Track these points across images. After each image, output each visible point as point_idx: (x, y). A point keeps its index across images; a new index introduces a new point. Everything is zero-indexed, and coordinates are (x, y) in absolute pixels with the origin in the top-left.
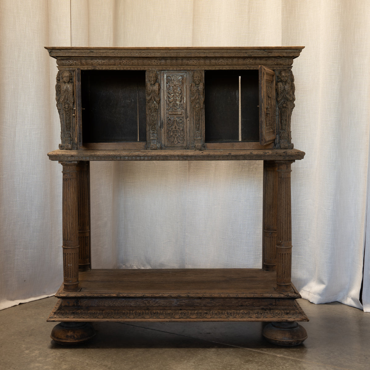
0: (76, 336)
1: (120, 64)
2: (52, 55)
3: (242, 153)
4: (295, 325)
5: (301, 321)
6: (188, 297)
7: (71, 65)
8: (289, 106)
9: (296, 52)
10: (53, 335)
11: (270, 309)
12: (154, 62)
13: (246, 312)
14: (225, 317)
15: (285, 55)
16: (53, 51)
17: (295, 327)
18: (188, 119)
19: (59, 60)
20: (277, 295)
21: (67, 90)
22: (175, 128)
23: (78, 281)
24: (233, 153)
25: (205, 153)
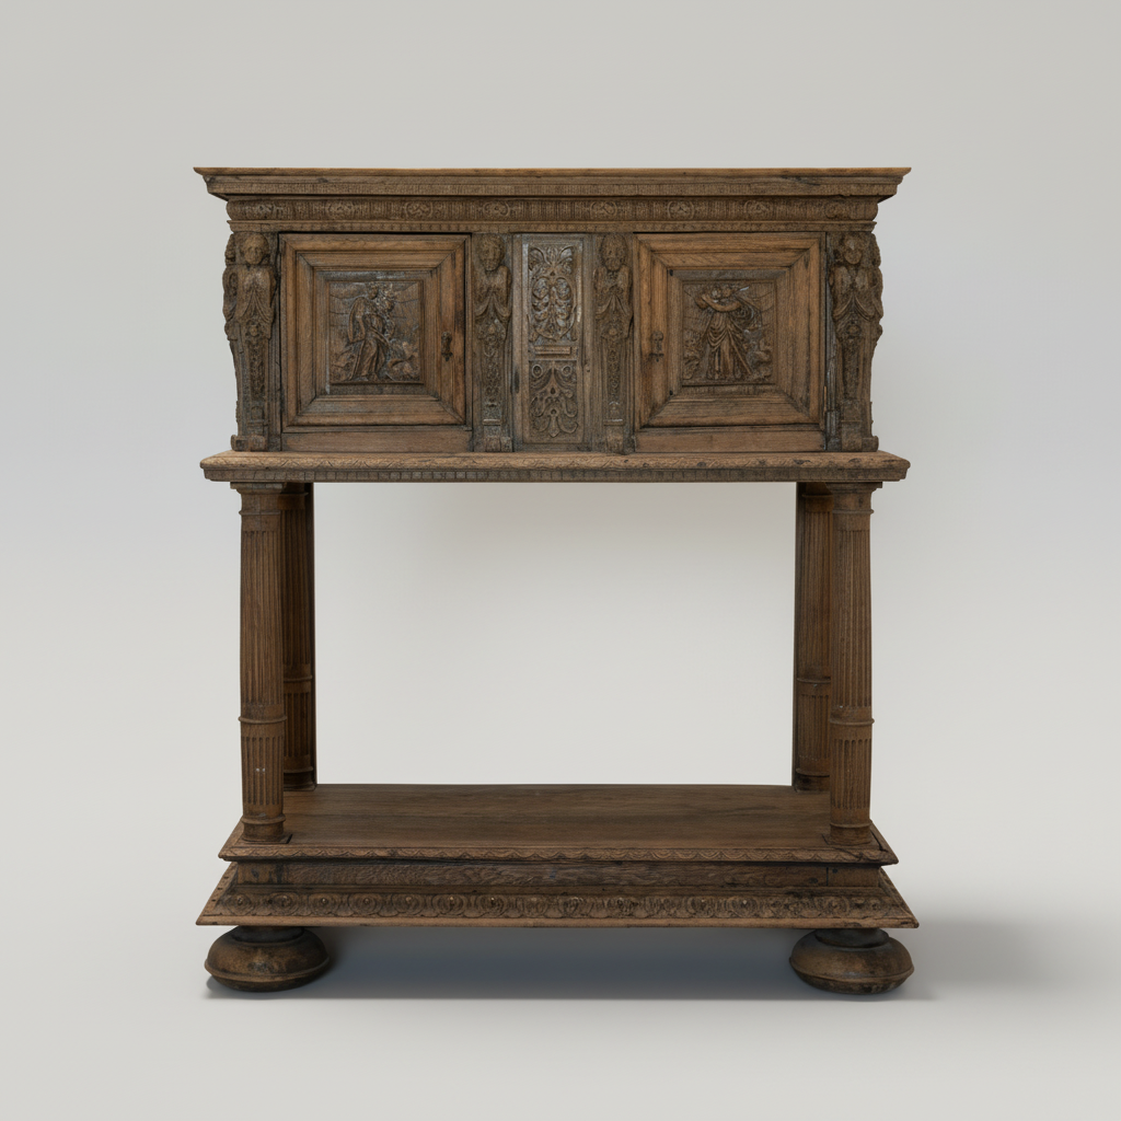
0: (276, 967)
1: (402, 215)
2: (215, 191)
3: (738, 461)
4: (878, 937)
5: (897, 926)
6: (586, 860)
7: (265, 218)
8: (867, 334)
9: (886, 182)
10: (213, 962)
11: (812, 895)
12: (494, 209)
13: (745, 902)
14: (687, 915)
15: (854, 190)
16: (219, 178)
17: (877, 944)
18: (587, 368)
19: (234, 203)
20: (828, 856)
21: (254, 287)
22: (553, 391)
23: (281, 814)
24: (711, 462)
25: (635, 461)
